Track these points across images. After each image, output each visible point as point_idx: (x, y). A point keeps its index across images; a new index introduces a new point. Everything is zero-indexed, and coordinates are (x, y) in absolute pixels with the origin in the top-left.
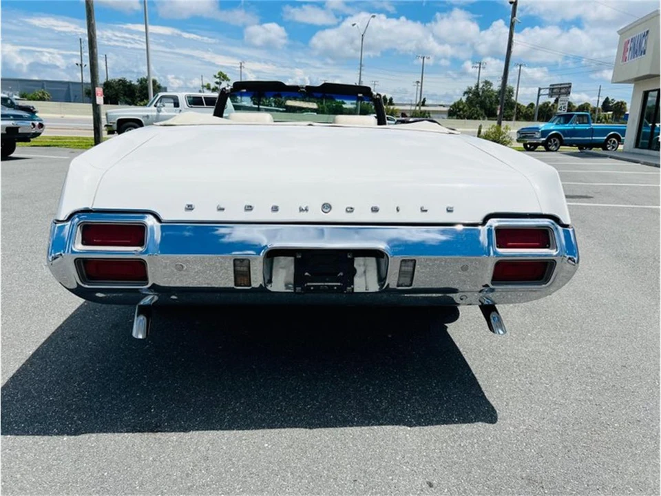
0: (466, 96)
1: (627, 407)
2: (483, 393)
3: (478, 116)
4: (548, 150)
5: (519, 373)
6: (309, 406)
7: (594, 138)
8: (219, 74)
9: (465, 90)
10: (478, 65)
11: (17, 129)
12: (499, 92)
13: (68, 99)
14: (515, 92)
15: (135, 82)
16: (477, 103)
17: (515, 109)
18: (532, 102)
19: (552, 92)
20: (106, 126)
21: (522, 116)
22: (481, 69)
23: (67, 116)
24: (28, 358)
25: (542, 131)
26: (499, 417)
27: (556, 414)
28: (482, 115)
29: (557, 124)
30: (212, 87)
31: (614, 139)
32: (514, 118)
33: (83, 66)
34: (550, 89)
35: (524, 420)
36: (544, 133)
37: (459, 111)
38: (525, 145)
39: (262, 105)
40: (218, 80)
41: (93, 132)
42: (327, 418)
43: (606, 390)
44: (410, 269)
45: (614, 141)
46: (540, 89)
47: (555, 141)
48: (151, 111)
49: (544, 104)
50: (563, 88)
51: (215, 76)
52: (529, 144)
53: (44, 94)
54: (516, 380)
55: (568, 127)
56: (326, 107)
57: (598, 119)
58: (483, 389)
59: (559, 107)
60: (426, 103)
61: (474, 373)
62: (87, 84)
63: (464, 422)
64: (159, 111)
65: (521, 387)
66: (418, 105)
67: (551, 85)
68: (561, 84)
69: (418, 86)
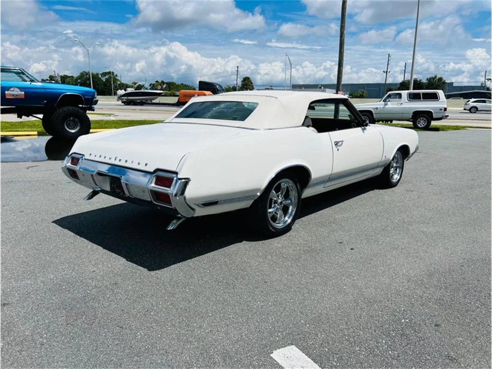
53: (363, 93)
64: (386, 105)
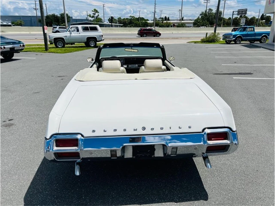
0: (201, 16)
1: (257, 191)
2: (203, 185)
3: (206, 25)
4: (236, 43)
5: (217, 175)
6: (139, 194)
7: (256, 37)
8: (94, 10)
9: (201, 13)
10: (206, 2)
11: (14, 48)
12: (215, 14)
13: (31, 25)
14: (223, 13)
15: (59, 16)
16: (206, 19)
17: (222, 21)
18: (230, 17)
19: (239, 13)
20: (49, 41)
21: (225, 24)
22: (208, 3)
23: (32, 33)
24: (36, 173)
25: (233, 35)
26: (209, 198)
27: (230, 196)
28: (208, 24)
29: (240, 32)
30: (92, 16)
31: (264, 37)
32: (222, 25)
33: (37, 9)
34: (238, 12)
35: (218, 199)
36: (234, 36)
37: (198, 23)
38: (226, 41)
39: (113, 23)
40: (94, 13)
41: (44, 40)
42: (146, 199)
43: (249, 183)
44: (175, 150)
45: (265, 38)
46: (233, 12)
47: (239, 39)
48: (68, 34)
49: (235, 18)
50: (243, 11)
51: (93, 11)
52: (228, 40)
53: (21, 22)
54: (216, 178)
55: (244, 33)
56: (140, 23)
57: (259, 24)
58: (203, 183)
59: (241, 23)
60: (184, 19)
61: (200, 175)
62: (39, 16)
63: (196, 200)
64: (71, 34)
65: (217, 182)
66: (180, 20)
67: (238, 10)
68: (243, 9)
69: (180, 12)
